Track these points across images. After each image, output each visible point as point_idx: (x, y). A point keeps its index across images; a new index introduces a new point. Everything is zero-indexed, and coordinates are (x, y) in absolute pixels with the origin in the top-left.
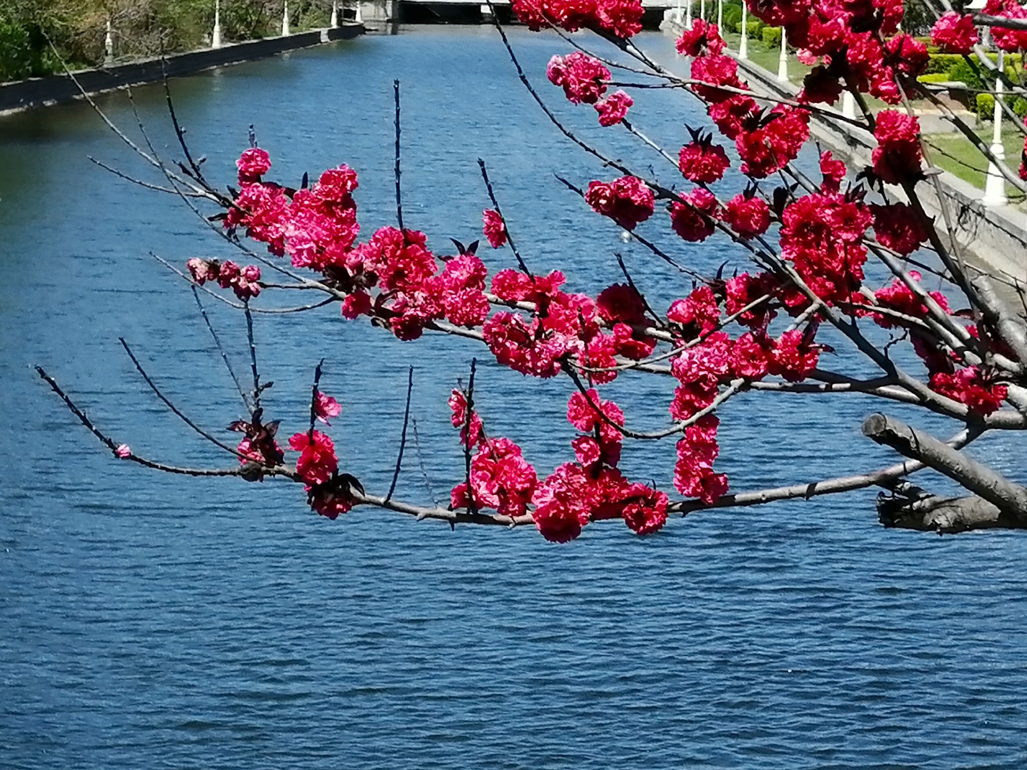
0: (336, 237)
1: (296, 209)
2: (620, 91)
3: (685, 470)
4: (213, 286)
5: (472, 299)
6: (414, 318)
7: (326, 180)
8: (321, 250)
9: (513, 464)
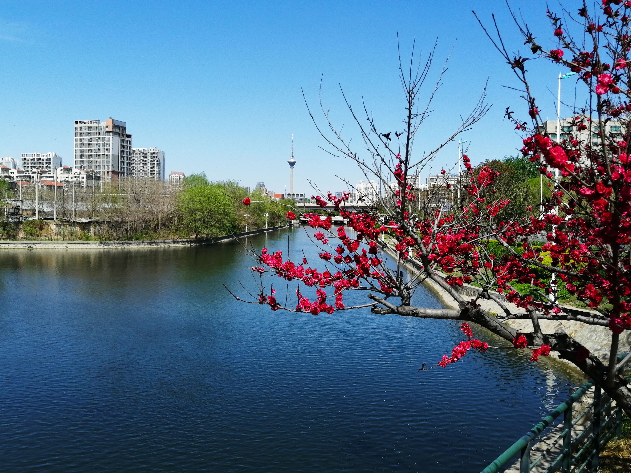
0: (279, 263)
1: (272, 258)
2: (326, 238)
3: (337, 303)
4: (256, 272)
5: (301, 273)
6: (290, 277)
7: (277, 253)
8: (275, 265)
9: (307, 302)
